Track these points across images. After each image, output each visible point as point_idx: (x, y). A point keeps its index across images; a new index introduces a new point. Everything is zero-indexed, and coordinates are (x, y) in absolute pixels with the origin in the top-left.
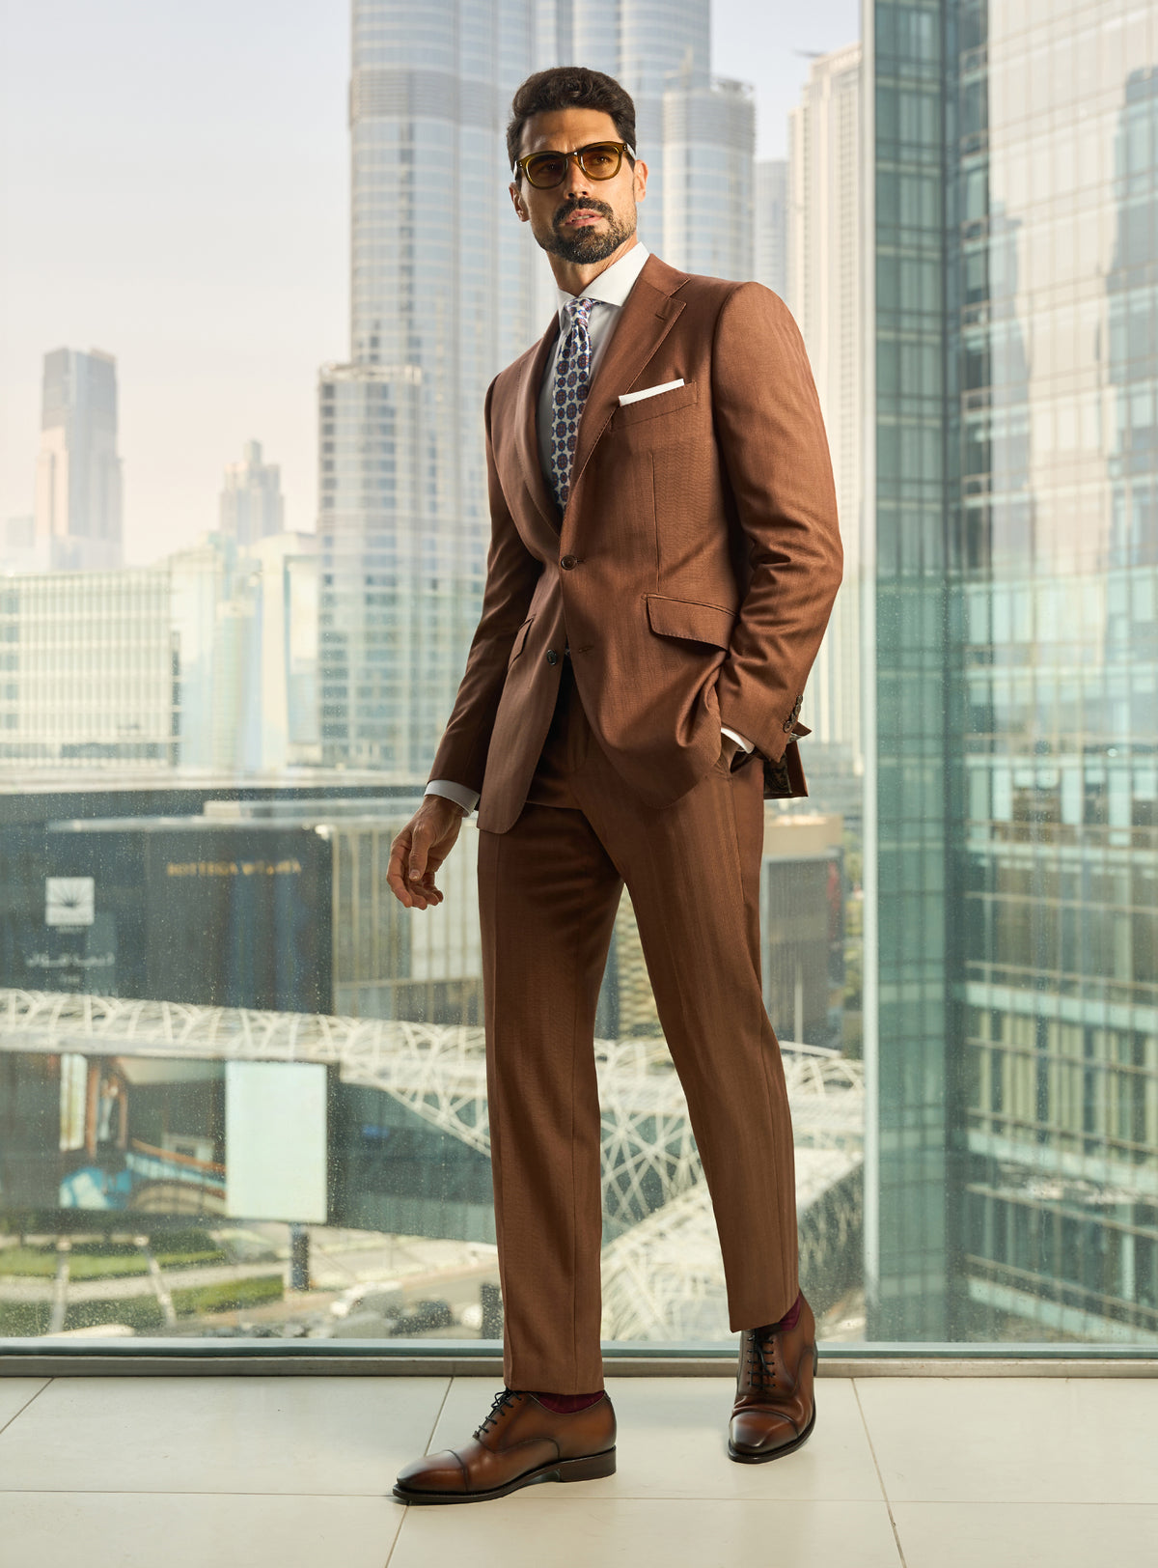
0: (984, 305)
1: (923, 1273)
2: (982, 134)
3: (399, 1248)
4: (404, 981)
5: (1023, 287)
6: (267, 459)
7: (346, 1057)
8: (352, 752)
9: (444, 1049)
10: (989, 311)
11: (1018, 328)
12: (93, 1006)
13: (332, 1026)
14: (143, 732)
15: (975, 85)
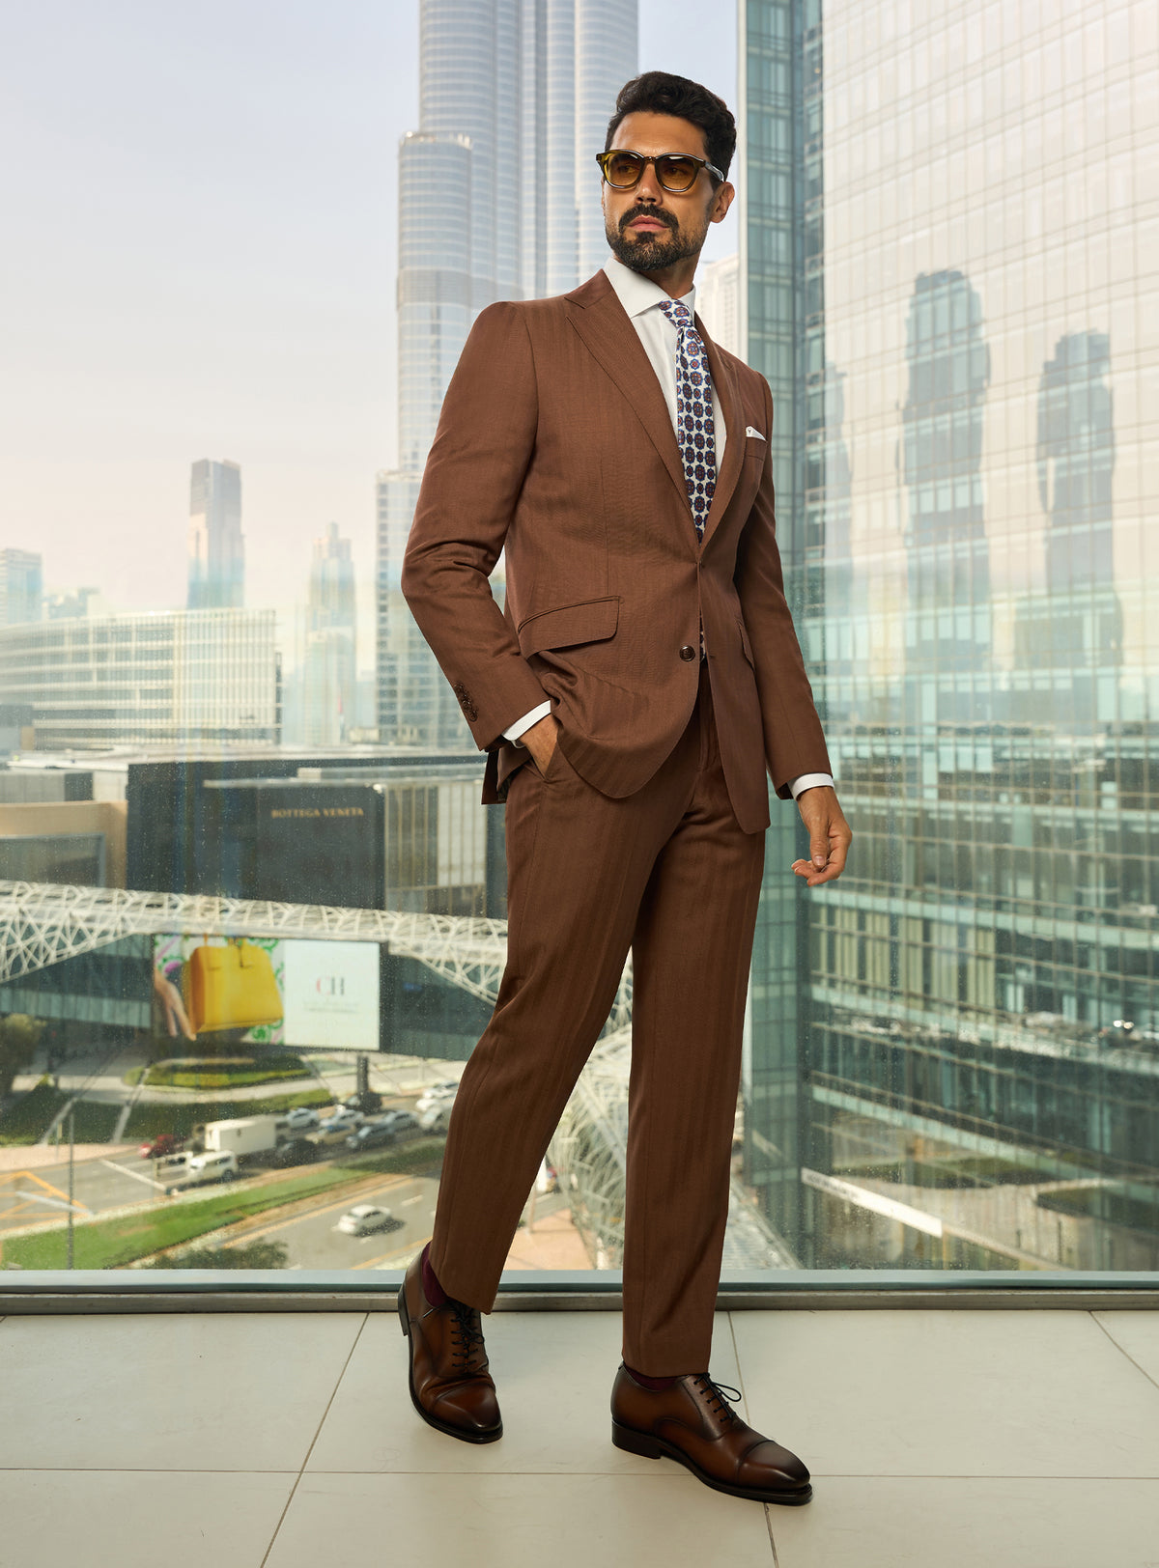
0: (821, 430)
1: (782, 1083)
2: (820, 314)
3: (428, 1067)
4: (432, 887)
5: (847, 418)
6: (342, 535)
7: (393, 938)
8: (399, 734)
9: (459, 932)
10: (824, 433)
11: (844, 446)
12: (221, 904)
13: (383, 917)
14: (256, 721)
15: (815, 280)
